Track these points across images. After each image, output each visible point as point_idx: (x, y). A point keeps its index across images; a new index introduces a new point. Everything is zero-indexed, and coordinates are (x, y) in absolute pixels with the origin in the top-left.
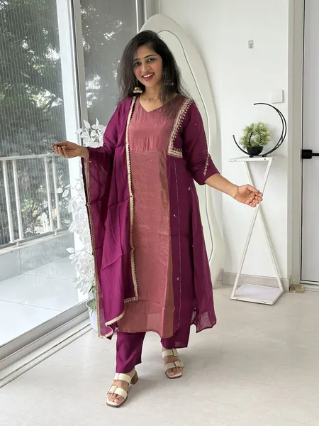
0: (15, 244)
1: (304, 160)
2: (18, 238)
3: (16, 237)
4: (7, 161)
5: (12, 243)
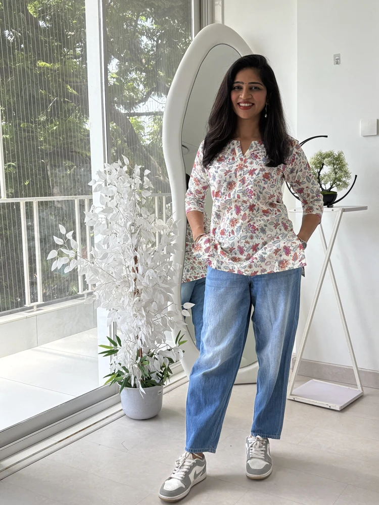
0: (32, 308)
2: (37, 301)
3: (34, 299)
4: (26, 203)
5: (28, 306)
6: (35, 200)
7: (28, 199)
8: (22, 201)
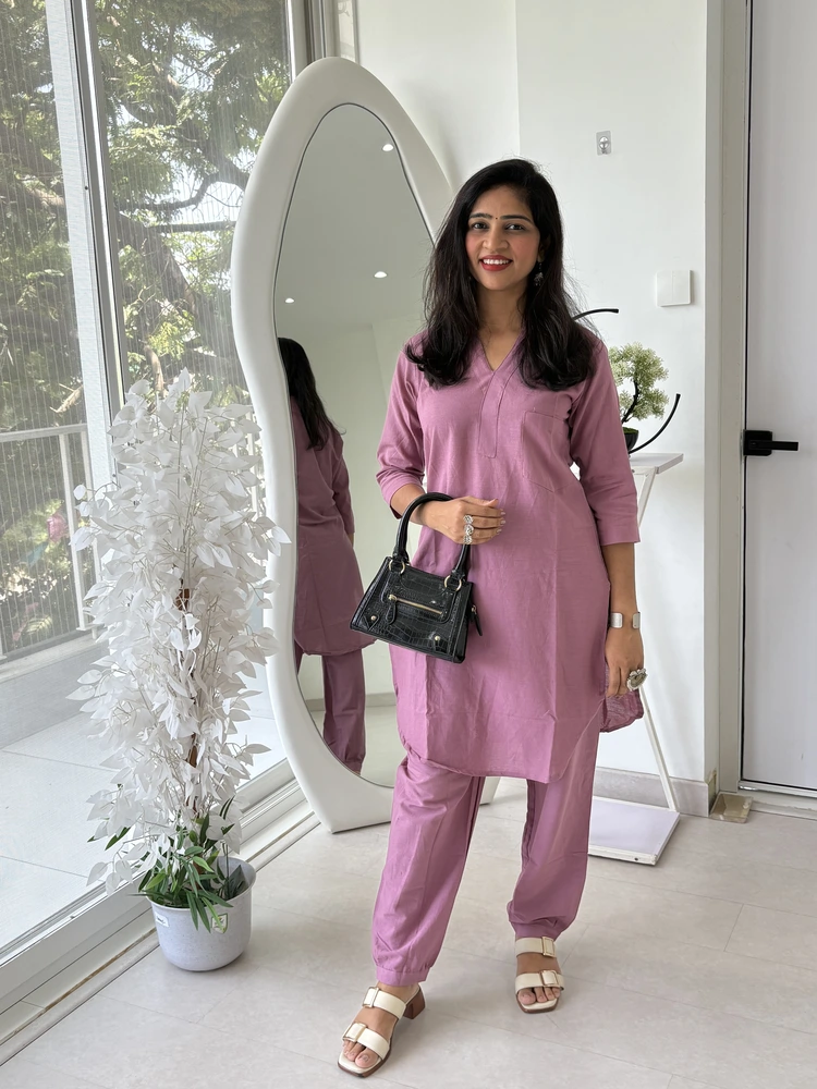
1: (748, 457)
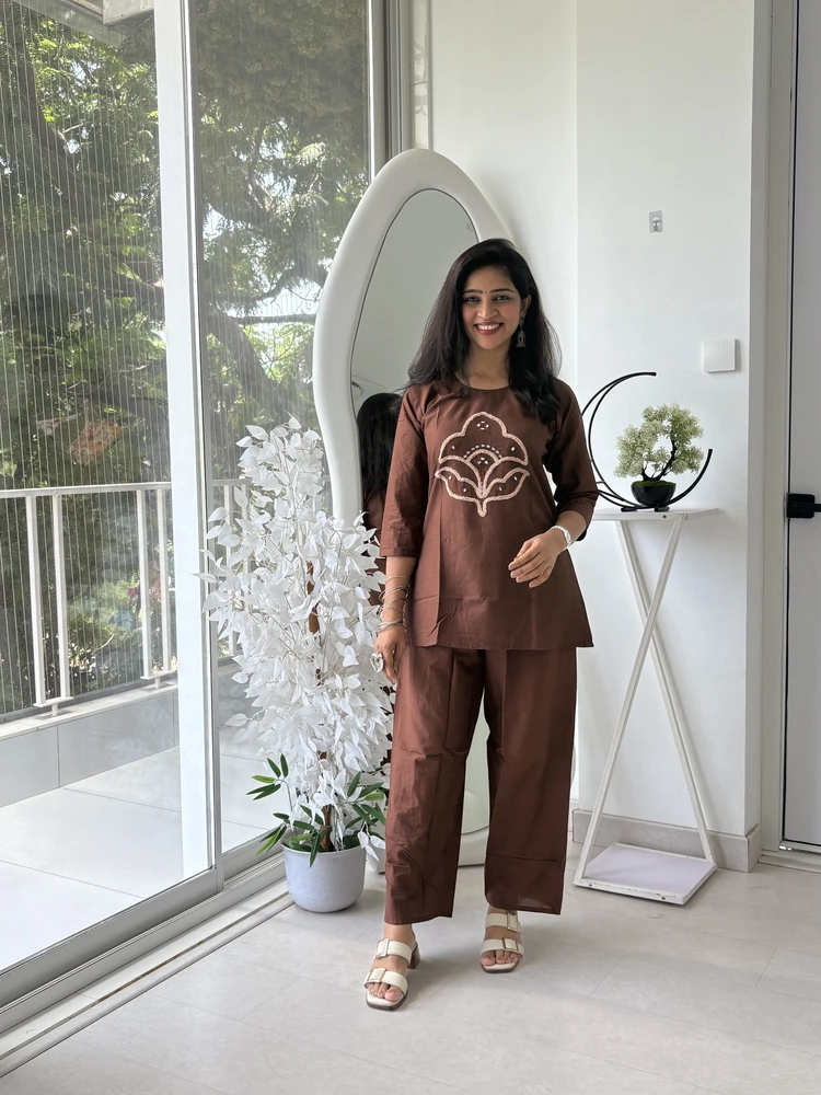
0: (48, 709)
1: (792, 520)
2: (59, 695)
3: (53, 687)
4: (39, 499)
5: (41, 706)
6: (56, 493)
7: (44, 491)
8: (30, 495)
